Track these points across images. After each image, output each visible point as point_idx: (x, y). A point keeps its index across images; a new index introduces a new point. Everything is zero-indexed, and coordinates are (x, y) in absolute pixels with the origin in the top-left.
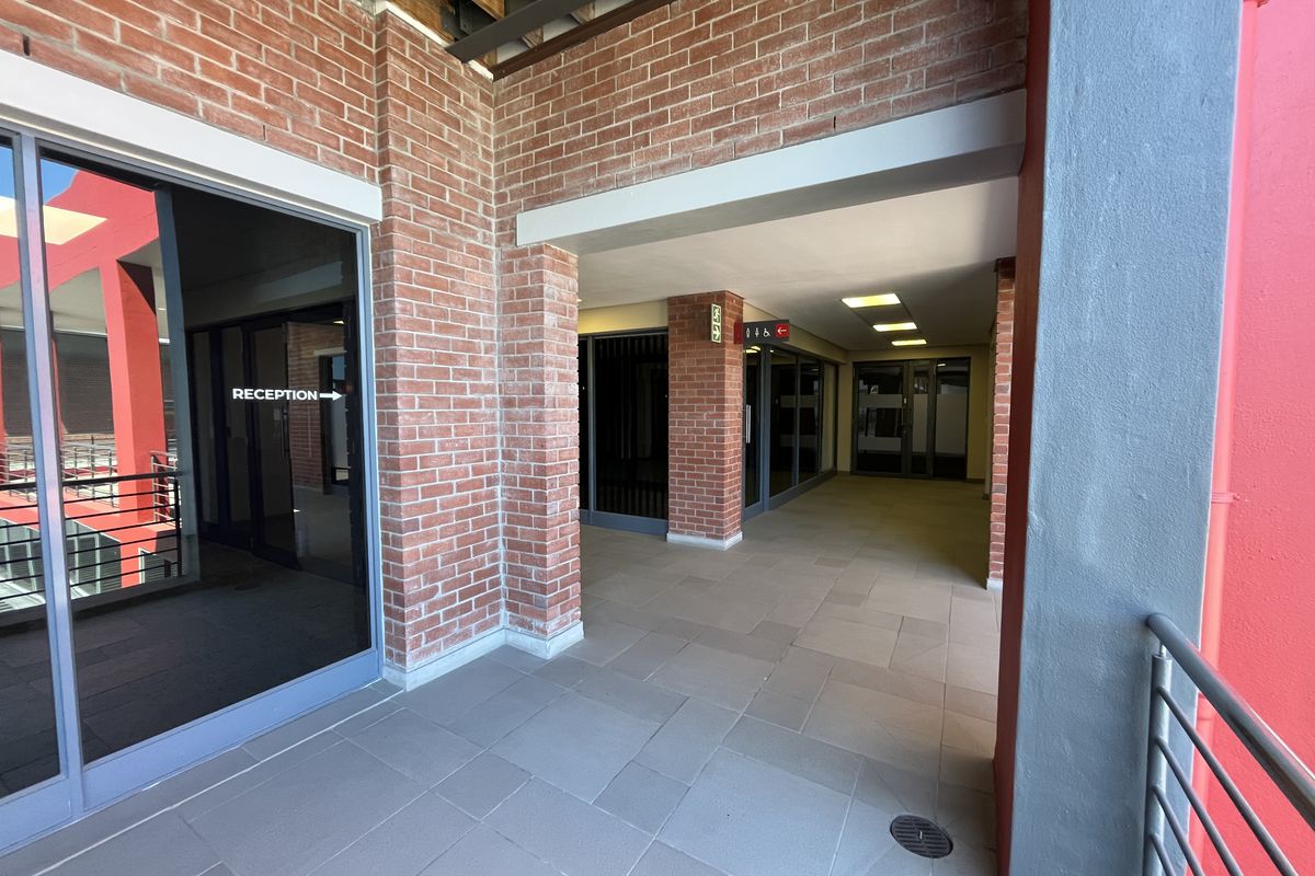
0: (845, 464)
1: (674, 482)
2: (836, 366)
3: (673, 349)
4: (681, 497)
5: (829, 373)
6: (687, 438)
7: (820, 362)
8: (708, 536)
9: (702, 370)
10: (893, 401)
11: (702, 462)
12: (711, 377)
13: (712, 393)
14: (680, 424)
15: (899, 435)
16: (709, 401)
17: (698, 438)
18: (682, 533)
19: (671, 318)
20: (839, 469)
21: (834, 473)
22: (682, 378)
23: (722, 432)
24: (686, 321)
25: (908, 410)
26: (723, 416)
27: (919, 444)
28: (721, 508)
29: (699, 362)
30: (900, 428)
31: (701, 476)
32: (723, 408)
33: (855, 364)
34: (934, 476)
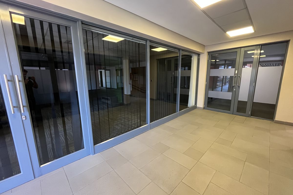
0: (201, 103)
2: (198, 54)
5: (195, 59)
20: (197, 106)
21: (195, 107)
25: (238, 77)
27: (243, 96)
30: (232, 87)
33: (209, 53)
34: (251, 115)
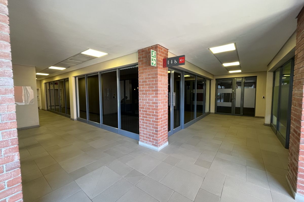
0: (213, 110)
1: (141, 122)
2: (210, 80)
3: (140, 71)
4: (143, 128)
5: (208, 83)
6: (145, 105)
7: (205, 79)
8: (153, 145)
9: (150, 78)
10: (229, 91)
11: (150, 115)
12: (153, 81)
13: (153, 87)
14: (143, 100)
15: (231, 101)
16: (152, 91)
17: (149, 105)
18: (143, 142)
19: (139, 58)
20: (211, 112)
21: (209, 113)
22: (143, 82)
23: (157, 103)
24: (144, 59)
25: (234, 94)
26: (157, 97)
27: (238, 104)
28: (157, 134)
29: (149, 75)
30: (231, 99)
31: (150, 121)
32: (157, 94)
33: (216, 79)
34: (243, 115)
